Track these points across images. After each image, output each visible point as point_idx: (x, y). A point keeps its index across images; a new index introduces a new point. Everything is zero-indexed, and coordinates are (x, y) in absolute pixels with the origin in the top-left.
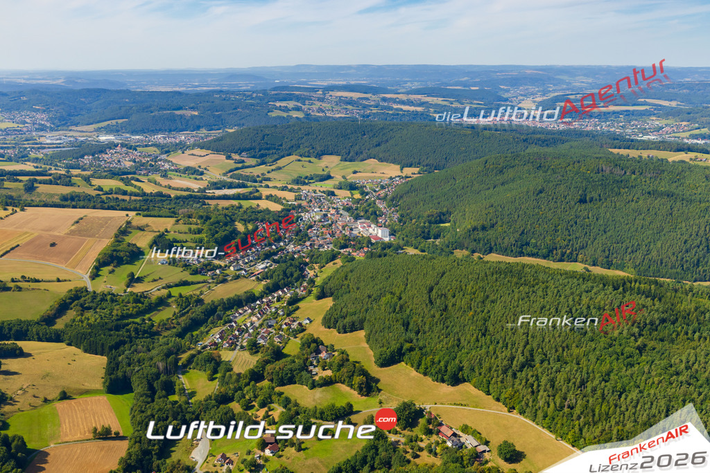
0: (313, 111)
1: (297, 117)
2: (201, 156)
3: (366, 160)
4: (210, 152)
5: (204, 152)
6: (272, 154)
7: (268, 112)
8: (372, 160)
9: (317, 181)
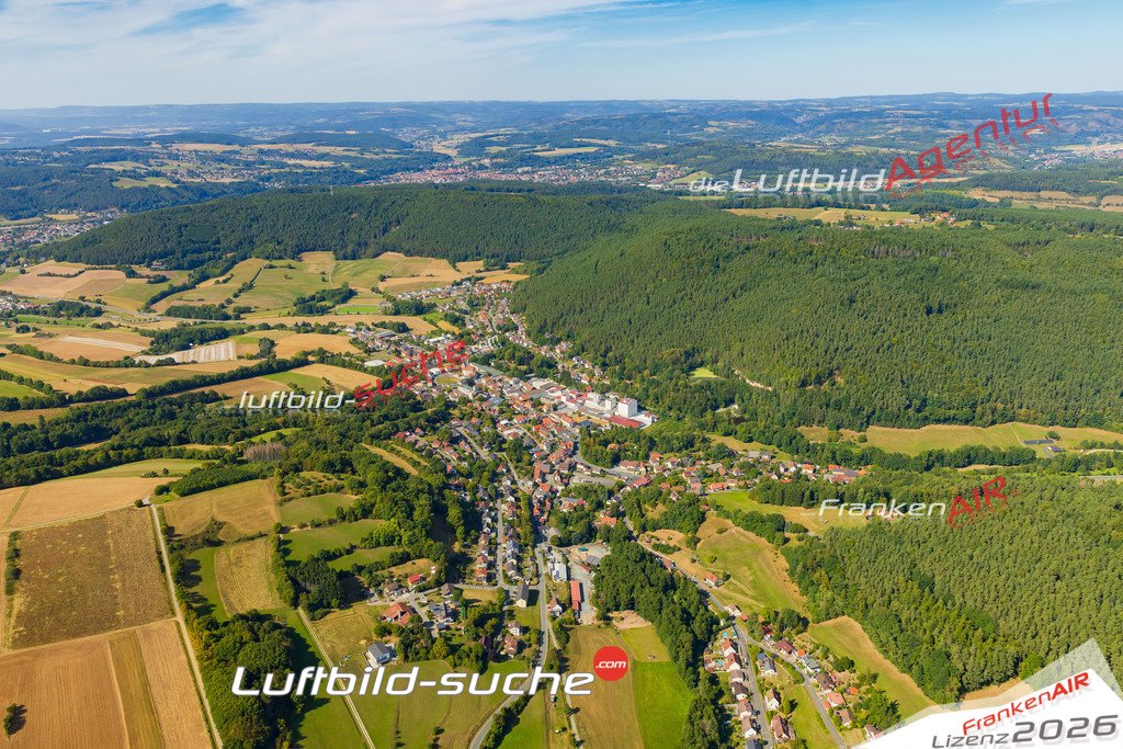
0: (182, 176)
1: (167, 187)
2: (68, 276)
3: (380, 255)
4: (82, 266)
5: (72, 268)
6: (210, 259)
7: (111, 181)
8: (389, 253)
9: (337, 303)
